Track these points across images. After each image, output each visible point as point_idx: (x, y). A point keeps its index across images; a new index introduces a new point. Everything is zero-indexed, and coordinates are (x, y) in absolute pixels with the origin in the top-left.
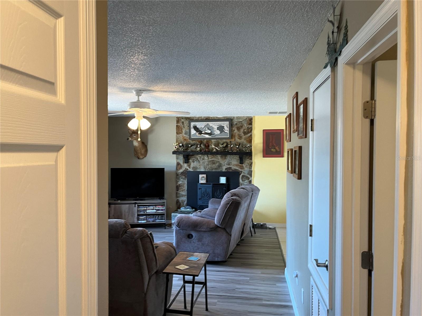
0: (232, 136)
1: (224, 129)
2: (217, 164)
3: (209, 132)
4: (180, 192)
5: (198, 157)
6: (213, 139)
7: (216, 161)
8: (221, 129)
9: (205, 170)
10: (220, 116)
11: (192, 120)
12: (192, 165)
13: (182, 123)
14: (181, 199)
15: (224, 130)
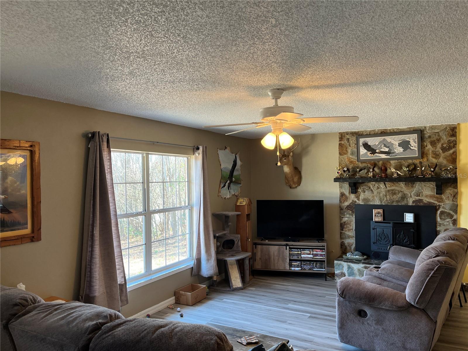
0: (423, 153)
1: (410, 144)
2: (400, 195)
3: (387, 150)
4: (345, 232)
5: (371, 185)
6: (393, 160)
7: (398, 191)
8: (405, 145)
9: (381, 202)
10: (404, 127)
11: (362, 135)
12: (362, 196)
13: (347, 140)
14: (347, 241)
15: (409, 146)
